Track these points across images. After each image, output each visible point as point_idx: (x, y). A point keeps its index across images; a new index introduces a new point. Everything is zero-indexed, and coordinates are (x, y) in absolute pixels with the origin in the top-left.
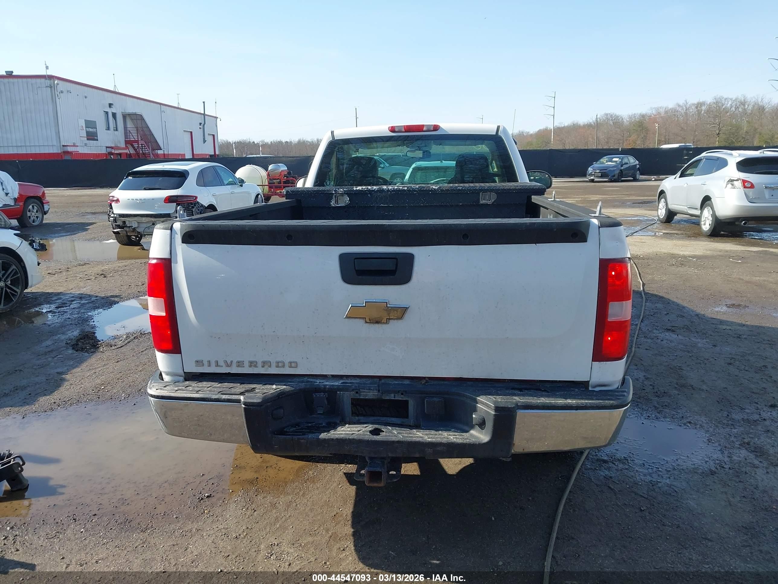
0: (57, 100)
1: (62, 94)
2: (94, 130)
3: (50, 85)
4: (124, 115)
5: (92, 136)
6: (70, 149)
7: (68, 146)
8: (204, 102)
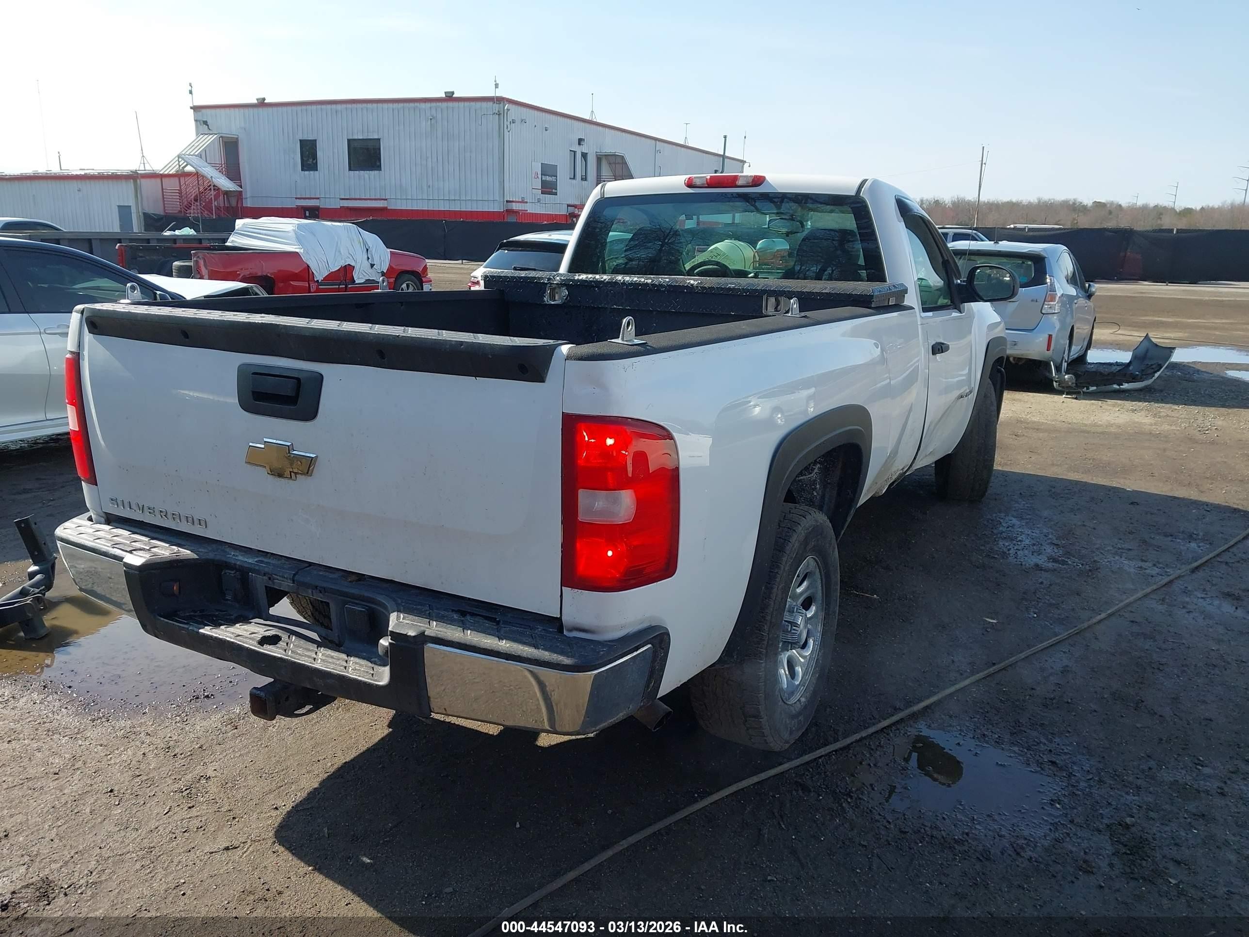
0: (506, 133)
1: (514, 124)
2: (553, 179)
3: (498, 111)
4: (598, 156)
5: (548, 188)
6: (515, 207)
7: (513, 202)
8: (725, 137)
